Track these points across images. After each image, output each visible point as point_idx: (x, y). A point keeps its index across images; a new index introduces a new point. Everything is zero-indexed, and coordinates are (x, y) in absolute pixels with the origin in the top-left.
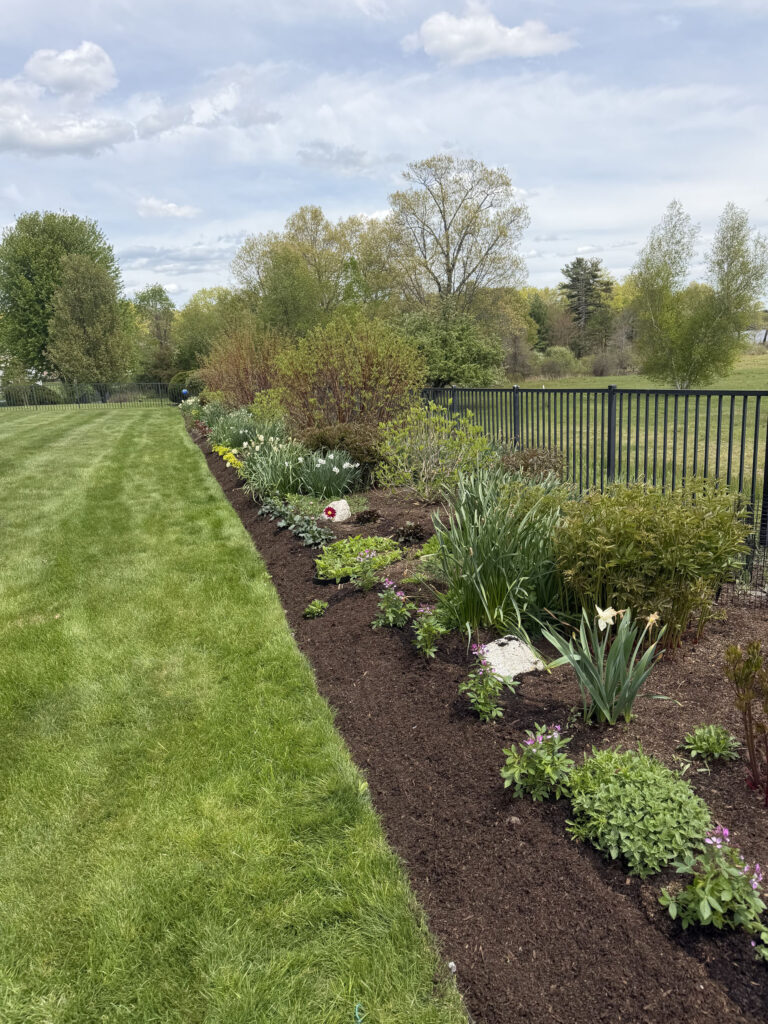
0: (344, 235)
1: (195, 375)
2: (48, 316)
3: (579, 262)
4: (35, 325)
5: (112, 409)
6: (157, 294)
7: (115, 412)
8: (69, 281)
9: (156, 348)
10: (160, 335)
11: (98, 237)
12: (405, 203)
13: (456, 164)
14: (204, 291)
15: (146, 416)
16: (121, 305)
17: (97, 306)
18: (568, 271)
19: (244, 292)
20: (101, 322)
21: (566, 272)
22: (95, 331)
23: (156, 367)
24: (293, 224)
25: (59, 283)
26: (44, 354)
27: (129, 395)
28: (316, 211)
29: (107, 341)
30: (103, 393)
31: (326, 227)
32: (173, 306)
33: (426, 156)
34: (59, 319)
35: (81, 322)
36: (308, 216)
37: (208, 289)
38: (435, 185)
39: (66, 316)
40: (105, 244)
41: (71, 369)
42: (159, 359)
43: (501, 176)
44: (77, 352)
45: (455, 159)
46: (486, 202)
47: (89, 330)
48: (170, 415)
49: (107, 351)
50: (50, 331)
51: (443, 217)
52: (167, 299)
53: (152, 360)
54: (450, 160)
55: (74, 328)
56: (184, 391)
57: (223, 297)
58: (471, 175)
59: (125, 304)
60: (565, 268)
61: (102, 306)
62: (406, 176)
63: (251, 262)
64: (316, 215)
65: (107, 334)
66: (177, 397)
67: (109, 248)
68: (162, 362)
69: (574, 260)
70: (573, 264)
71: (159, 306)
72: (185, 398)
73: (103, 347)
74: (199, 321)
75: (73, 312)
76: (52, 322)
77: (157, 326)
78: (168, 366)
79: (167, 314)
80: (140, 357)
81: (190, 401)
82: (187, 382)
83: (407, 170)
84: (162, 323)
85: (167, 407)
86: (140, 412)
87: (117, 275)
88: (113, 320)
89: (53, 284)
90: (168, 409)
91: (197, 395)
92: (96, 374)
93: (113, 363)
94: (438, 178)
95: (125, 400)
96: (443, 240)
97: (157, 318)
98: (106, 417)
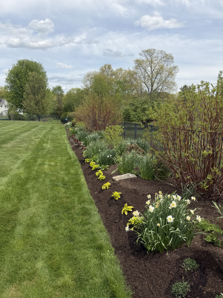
0: (117, 73)
1: (70, 114)
2: (24, 91)
3: (185, 86)
4: (19, 95)
5: (40, 124)
6: (59, 88)
7: (41, 126)
8: (31, 81)
9: (57, 105)
10: (59, 101)
11: (42, 68)
12: (139, 63)
13: (156, 51)
14: (73, 89)
15: (52, 128)
16: (47, 90)
17: (39, 89)
18: (182, 89)
19: (85, 89)
20: (41, 95)
21: (181, 89)
22: (38, 97)
23: (57, 110)
24: (102, 69)
25: (28, 81)
26: (21, 104)
27: (48, 119)
28: (109, 65)
29: (42, 101)
30: (39, 118)
31: (112, 71)
32: (64, 92)
33: (147, 49)
34: (27, 93)
35: (34, 94)
36: (107, 67)
37: (74, 88)
38: (149, 58)
39: (29, 91)
40: (44, 71)
41: (30, 109)
42: (58, 108)
43: (170, 56)
44: (32, 104)
45: (156, 50)
46: (165, 64)
47: (36, 97)
48: (61, 128)
49: (42, 104)
50: (24, 96)
51: (151, 68)
52: (62, 90)
53: (56, 108)
54: (155, 50)
55: (32, 96)
56: (66, 119)
57: (78, 90)
58: (161, 55)
59: (49, 90)
60: (181, 88)
61: (42, 89)
62: (140, 54)
63: (88, 80)
64: (109, 67)
65: (42, 99)
66: (64, 122)
67: (45, 72)
68: (59, 109)
69: (184, 85)
70: (183, 87)
71: (59, 92)
72: (67, 122)
73: (40, 103)
74: (71, 97)
75: (31, 91)
76: (24, 93)
77: (58, 98)
78: (61, 110)
79: (62, 95)
80: (52, 107)
81: (68, 124)
82: (67, 116)
83: (141, 52)
84: (60, 97)
85: (60, 124)
86: (50, 126)
87: (47, 81)
88: (44, 94)
89: (26, 82)
90: (60, 126)
91: (70, 121)
92: (37, 111)
93: (43, 108)
94: (151, 56)
95: (46, 121)
96: (151, 76)
97: (58, 96)
98: (37, 128)
